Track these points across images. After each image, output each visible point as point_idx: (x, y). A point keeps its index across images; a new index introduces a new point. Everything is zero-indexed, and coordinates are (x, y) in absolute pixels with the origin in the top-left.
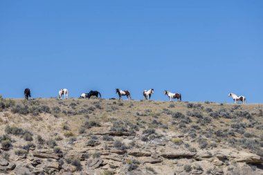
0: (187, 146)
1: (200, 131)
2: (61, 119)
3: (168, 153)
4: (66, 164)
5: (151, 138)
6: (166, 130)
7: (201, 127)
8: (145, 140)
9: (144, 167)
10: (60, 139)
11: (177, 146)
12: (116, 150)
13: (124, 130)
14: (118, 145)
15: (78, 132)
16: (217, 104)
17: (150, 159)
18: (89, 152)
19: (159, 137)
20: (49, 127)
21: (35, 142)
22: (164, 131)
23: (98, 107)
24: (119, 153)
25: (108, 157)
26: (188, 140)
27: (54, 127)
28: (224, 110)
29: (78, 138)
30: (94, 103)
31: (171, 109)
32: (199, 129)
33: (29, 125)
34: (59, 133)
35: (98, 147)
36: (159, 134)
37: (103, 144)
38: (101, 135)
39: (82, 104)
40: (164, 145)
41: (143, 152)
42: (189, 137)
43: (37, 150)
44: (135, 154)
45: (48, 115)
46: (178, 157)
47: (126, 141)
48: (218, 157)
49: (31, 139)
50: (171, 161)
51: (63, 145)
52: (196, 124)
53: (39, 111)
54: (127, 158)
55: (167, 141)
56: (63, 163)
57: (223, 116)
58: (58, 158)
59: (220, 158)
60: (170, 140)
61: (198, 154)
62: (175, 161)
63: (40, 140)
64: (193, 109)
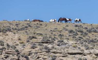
0: (79, 48)
1: (83, 39)
2: (17, 35)
3: (70, 52)
4: (21, 57)
5: (61, 44)
6: (68, 40)
7: (83, 37)
8: (59, 45)
9: (59, 59)
10: (17, 45)
11: (74, 49)
12: (45, 50)
13: (48, 41)
14: (46, 48)
15: (26, 41)
16: (89, 24)
17: (62, 55)
18: (32, 51)
19: (65, 44)
20: (12, 39)
21: (5, 46)
22: (68, 41)
23: (30, 26)
24: (47, 52)
25: (41, 54)
26: (79, 45)
27: (14, 39)
28: (93, 28)
29: (26, 44)
30: (28, 24)
31: (67, 28)
32: (83, 38)
33: (2, 38)
34: (16, 42)
35: (36, 49)
36: (65, 43)
37: (39, 47)
38: (38, 43)
39: (21, 25)
40: (68, 48)
41: (58, 51)
42: (80, 44)
43: (7, 50)
44: (54, 53)
45: (11, 33)
46: (75, 54)
47: (50, 46)
48: (94, 54)
49: (3, 45)
50: (72, 56)
51: (19, 48)
52: (80, 36)
53: (6, 30)
54: (50, 54)
55: (70, 46)
56: (20, 57)
57: (93, 31)
58: (17, 54)
59: (96, 55)
60: (71, 45)
61: (85, 52)
62: (74, 56)
63: (8, 45)
64: (78, 27)
